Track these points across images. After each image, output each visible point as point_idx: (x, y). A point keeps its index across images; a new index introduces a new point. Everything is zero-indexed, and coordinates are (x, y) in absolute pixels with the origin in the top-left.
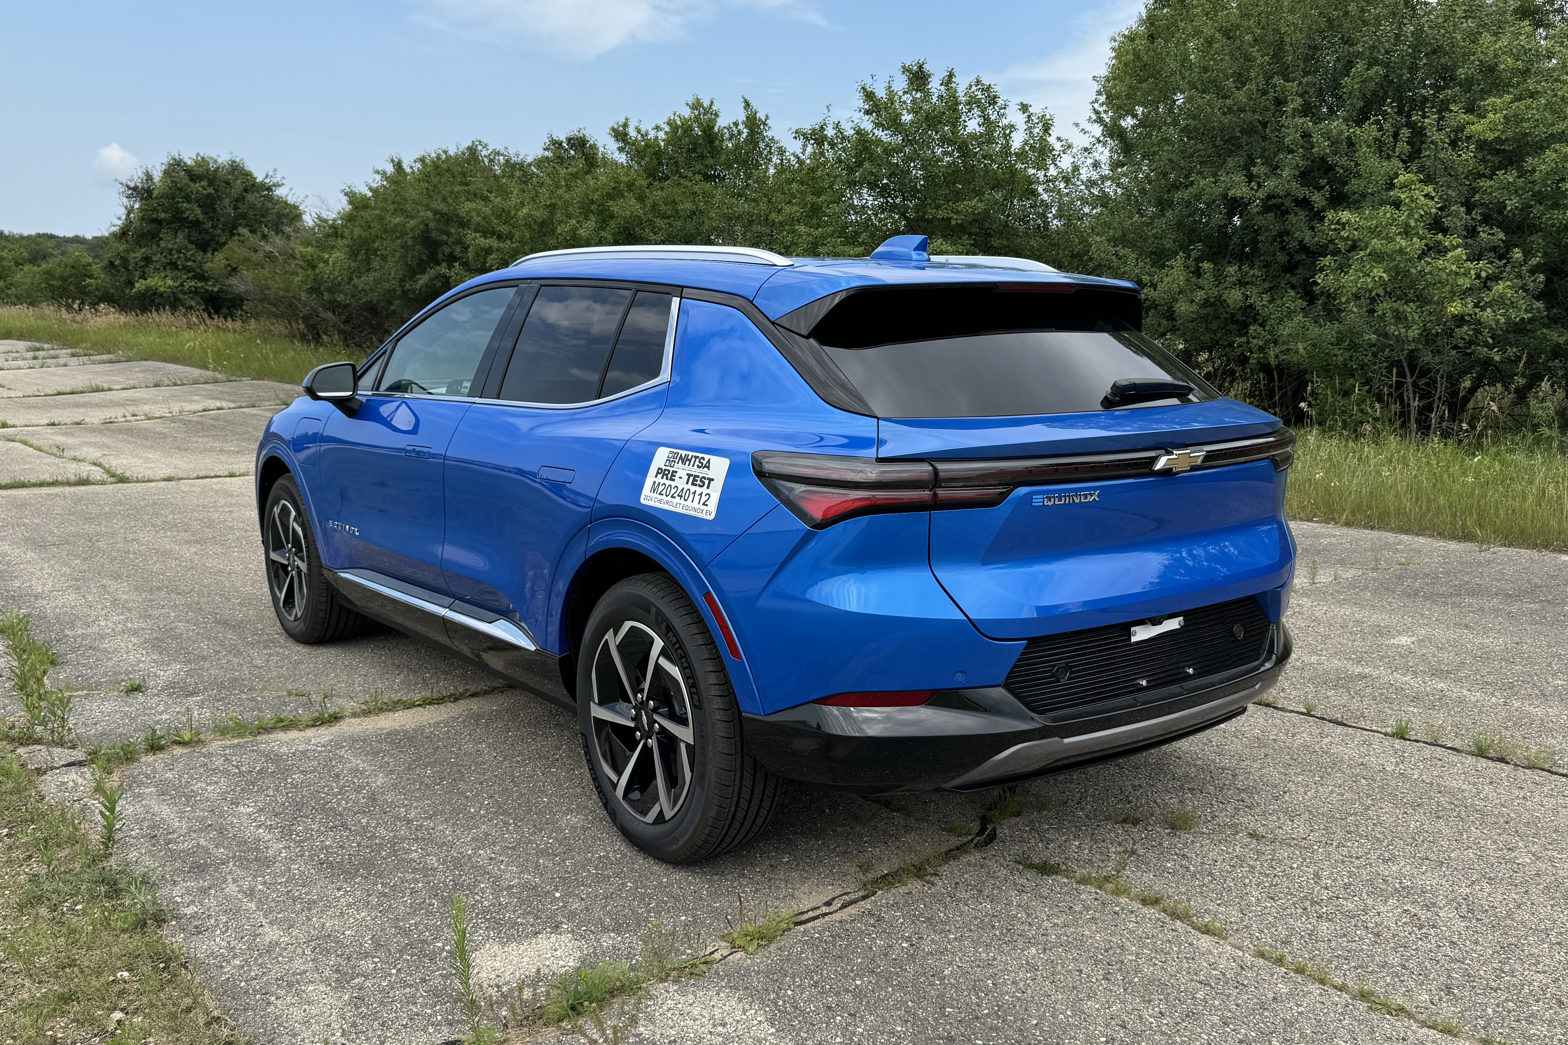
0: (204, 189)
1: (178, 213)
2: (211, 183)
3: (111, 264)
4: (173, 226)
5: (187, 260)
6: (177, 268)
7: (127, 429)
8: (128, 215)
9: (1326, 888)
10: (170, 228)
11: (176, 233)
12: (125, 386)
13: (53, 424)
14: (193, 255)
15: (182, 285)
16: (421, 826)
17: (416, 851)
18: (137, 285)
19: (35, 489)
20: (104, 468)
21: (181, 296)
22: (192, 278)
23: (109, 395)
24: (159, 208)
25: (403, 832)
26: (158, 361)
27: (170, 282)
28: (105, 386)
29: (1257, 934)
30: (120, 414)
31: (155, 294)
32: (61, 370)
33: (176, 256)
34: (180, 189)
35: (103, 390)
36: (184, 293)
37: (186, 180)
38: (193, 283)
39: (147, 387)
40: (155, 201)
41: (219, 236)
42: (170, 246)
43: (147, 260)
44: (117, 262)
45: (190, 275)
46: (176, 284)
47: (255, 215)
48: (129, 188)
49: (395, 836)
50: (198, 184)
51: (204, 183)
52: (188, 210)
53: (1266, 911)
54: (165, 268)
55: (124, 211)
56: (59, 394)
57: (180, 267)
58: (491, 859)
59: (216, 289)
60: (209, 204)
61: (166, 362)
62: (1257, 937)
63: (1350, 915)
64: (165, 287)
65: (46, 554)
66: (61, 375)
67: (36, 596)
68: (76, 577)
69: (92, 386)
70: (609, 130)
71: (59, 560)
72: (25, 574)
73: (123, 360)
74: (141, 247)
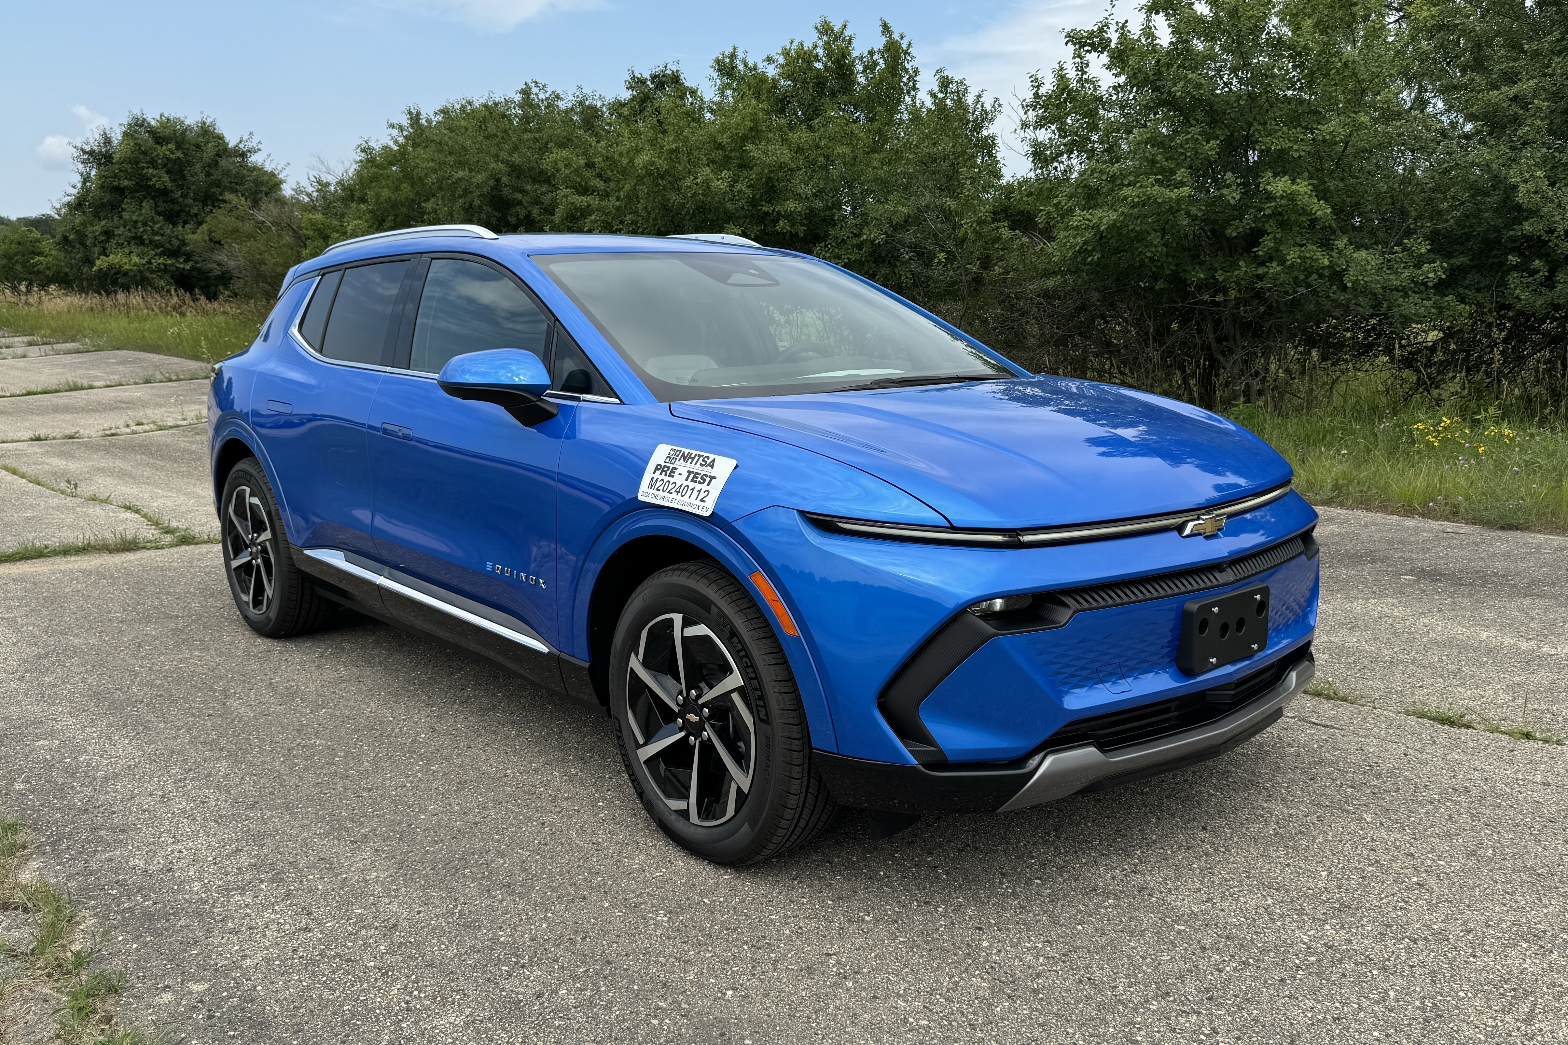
0: (172, 153)
1: (142, 180)
2: (179, 147)
3: (65, 238)
4: (137, 195)
5: (155, 233)
6: (143, 243)
7: (140, 446)
8: (84, 183)
10: (133, 197)
11: (141, 202)
12: (108, 383)
13: (38, 439)
14: (161, 228)
15: (150, 262)
18: (98, 262)
19: (58, 559)
20: (147, 517)
21: (148, 275)
22: (160, 255)
23: (93, 395)
24: (121, 174)
26: (134, 350)
27: (135, 259)
28: (86, 384)
30: (121, 423)
31: (118, 273)
32: (21, 363)
33: (141, 230)
34: (145, 153)
35: (82, 388)
36: (153, 272)
37: (151, 142)
38: (161, 260)
39: (136, 384)
40: (117, 166)
41: (190, 206)
42: (134, 218)
43: (108, 234)
44: (72, 237)
45: (159, 251)
46: (144, 262)
47: (231, 182)
48: (84, 152)
50: (164, 148)
51: (172, 146)
54: (129, 244)
55: (79, 178)
56: (29, 394)
57: (147, 242)
59: (188, 267)
60: (177, 169)
61: (144, 351)
64: (130, 265)
65: (150, 742)
66: (24, 369)
67: (199, 914)
68: (247, 826)
69: (68, 382)
70: (712, 63)
71: (185, 761)
72: (139, 819)
73: (91, 349)
74: (100, 220)
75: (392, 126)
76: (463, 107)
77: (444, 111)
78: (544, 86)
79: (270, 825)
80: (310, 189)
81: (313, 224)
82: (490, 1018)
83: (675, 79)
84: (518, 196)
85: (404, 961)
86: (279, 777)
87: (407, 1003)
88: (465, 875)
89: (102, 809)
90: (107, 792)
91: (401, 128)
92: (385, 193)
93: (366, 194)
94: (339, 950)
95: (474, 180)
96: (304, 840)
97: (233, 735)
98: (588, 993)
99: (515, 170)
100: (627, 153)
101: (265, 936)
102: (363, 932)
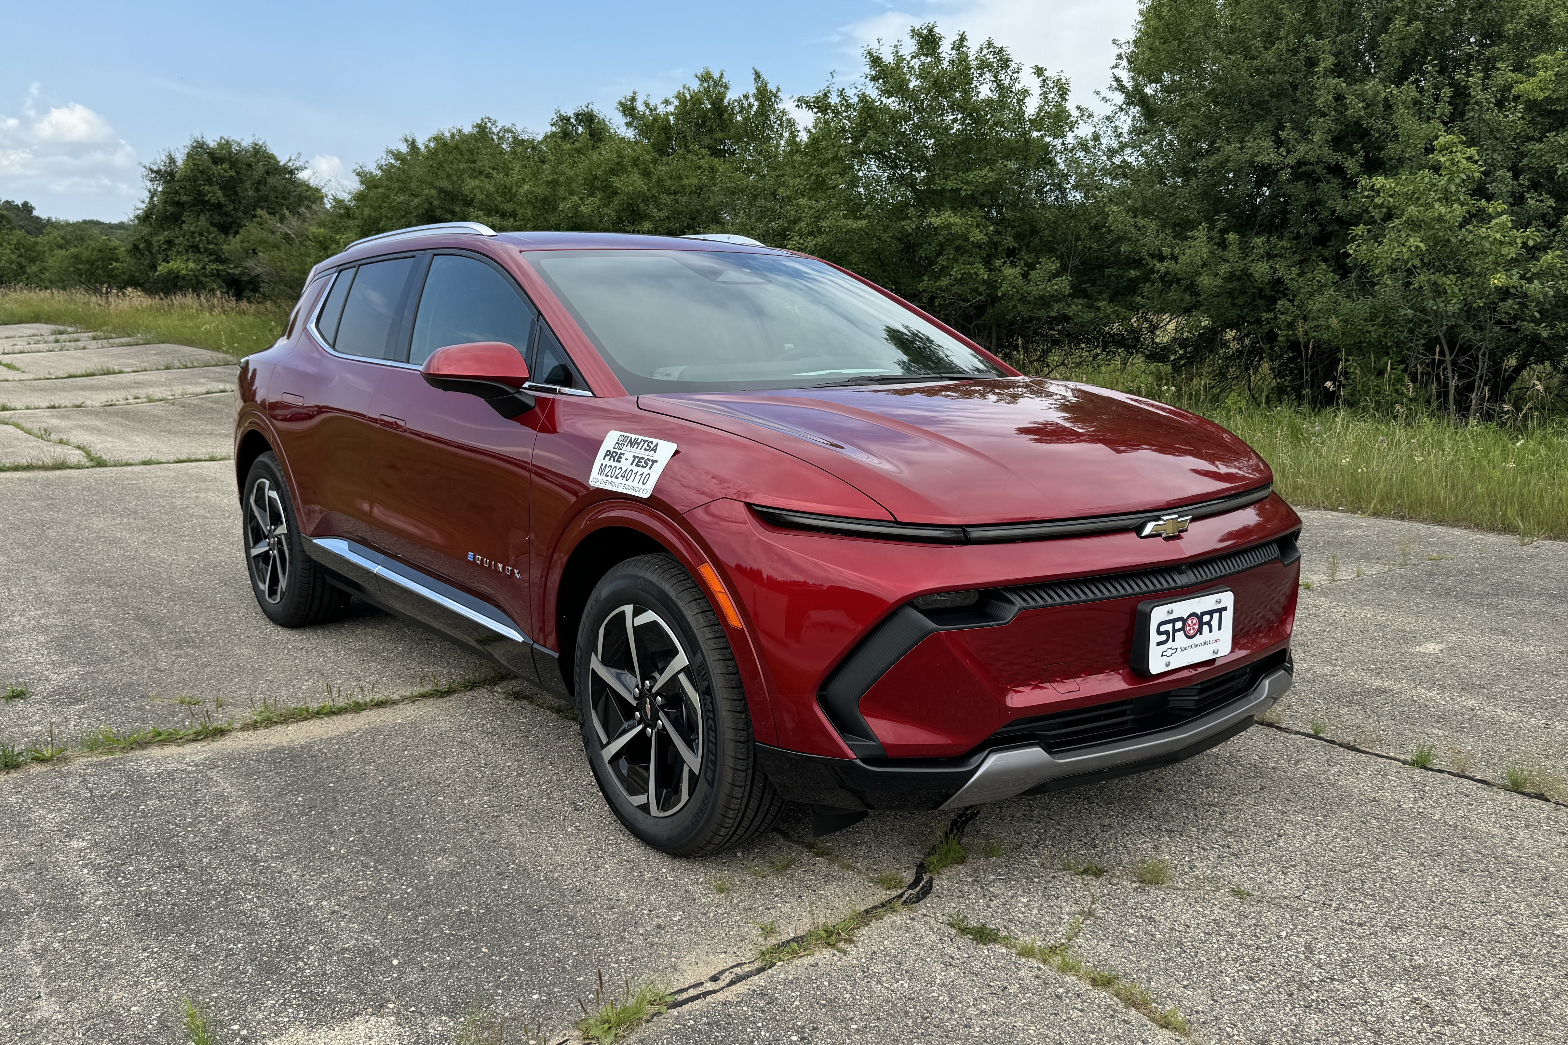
0: (226, 172)
1: (200, 196)
2: (233, 165)
3: (136, 247)
4: (195, 209)
5: (209, 243)
6: (199, 251)
8: (151, 198)
9: (1319, 966)
10: (192, 211)
11: (198, 216)
13: (53, 407)
14: (215, 238)
15: (204, 268)
16: (268, 868)
17: (251, 901)
18: (159, 268)
20: (87, 452)
21: (203, 279)
22: (214, 261)
24: (181, 191)
25: (244, 876)
26: (175, 343)
27: (192, 265)
28: (117, 368)
29: (1228, 1029)
30: (122, 397)
31: (178, 277)
33: (198, 239)
34: (204, 172)
36: (206, 276)
37: (209, 163)
38: (214, 266)
40: (178, 184)
41: (240, 218)
42: (192, 229)
43: (170, 243)
44: (141, 245)
45: (212, 258)
46: (198, 267)
47: (277, 198)
48: (152, 171)
49: (234, 880)
50: (220, 167)
51: (226, 166)
52: (209, 192)
53: (1243, 997)
54: (187, 251)
55: (148, 194)
57: (202, 250)
58: (333, 912)
59: (237, 272)
60: (230, 187)
62: (1228, 1034)
63: (1344, 1004)
64: (187, 270)
70: (617, 104)
74: (164, 230)
83: (591, 116)
91: (397, 153)
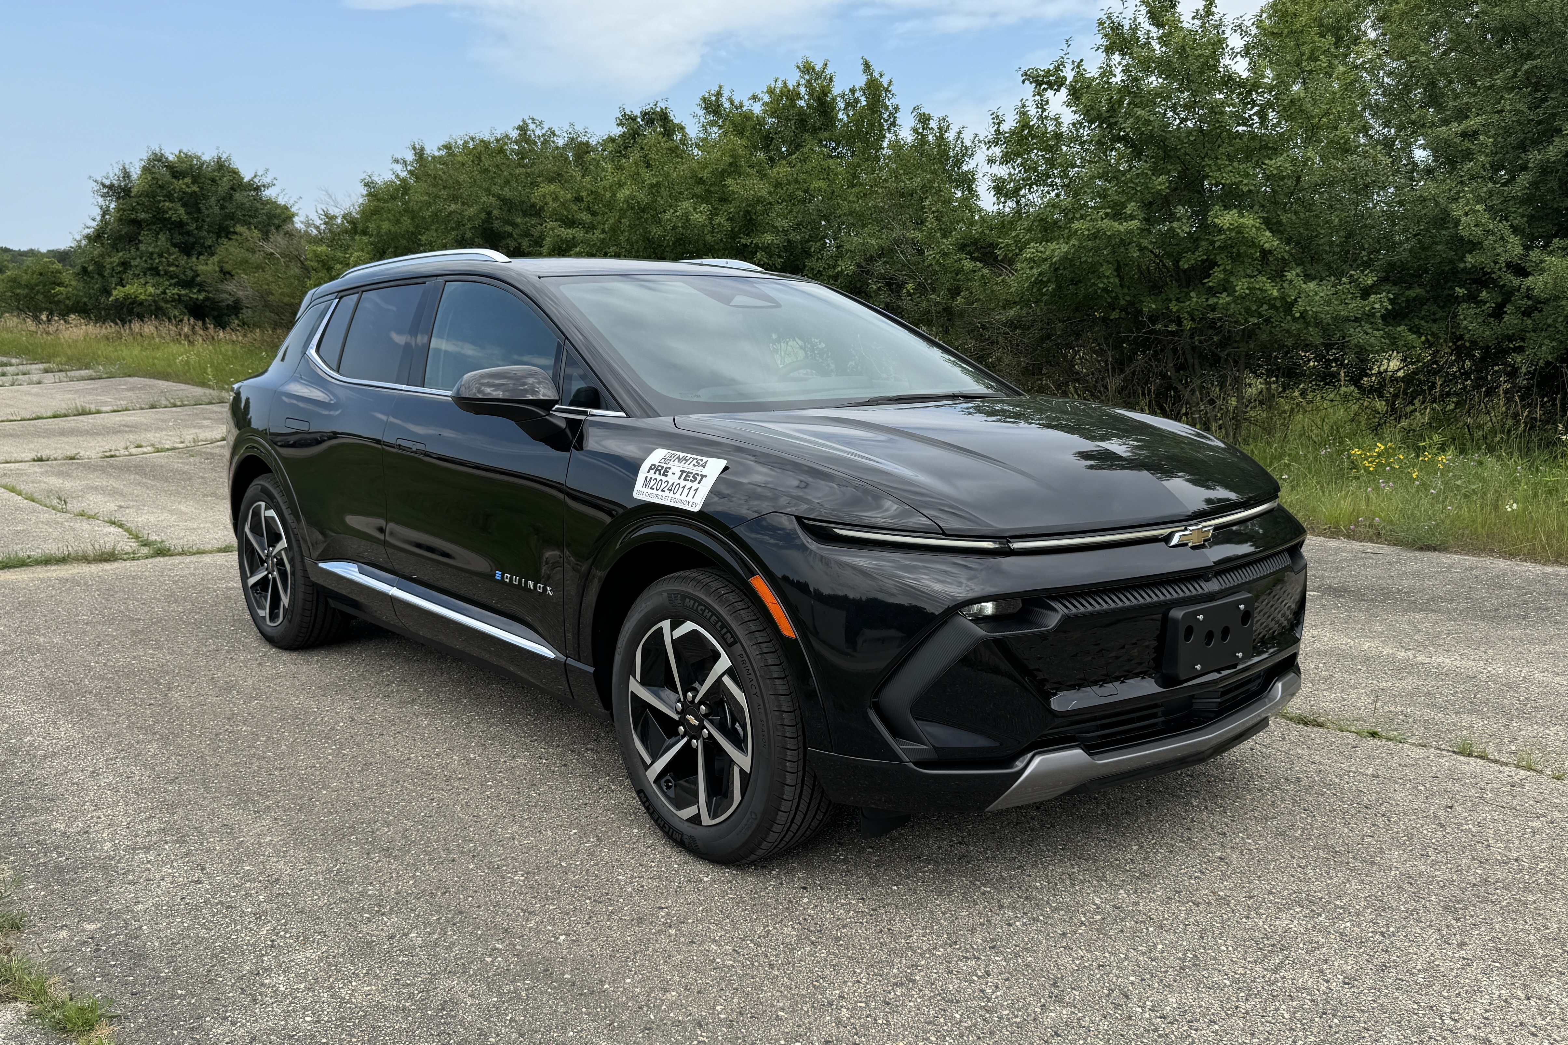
0: (188, 187)
1: (158, 213)
2: (195, 181)
4: (154, 227)
5: (170, 264)
6: (158, 274)
7: (136, 467)
8: (103, 216)
10: (149, 230)
11: (158, 234)
12: (115, 408)
13: (40, 460)
14: (176, 259)
15: (164, 293)
18: (115, 293)
19: (39, 569)
20: (129, 531)
21: (163, 304)
22: (175, 285)
23: (99, 419)
24: (139, 207)
26: (145, 377)
27: (151, 289)
28: (93, 408)
30: (122, 445)
31: (133, 303)
32: (35, 389)
33: (157, 261)
34: (162, 187)
35: (90, 413)
36: (167, 302)
37: (168, 177)
38: (176, 291)
39: (142, 409)
40: (134, 200)
41: (204, 238)
42: (151, 249)
43: (125, 265)
44: (91, 268)
45: (173, 281)
46: (158, 292)
47: (244, 215)
48: (104, 186)
50: (181, 182)
51: (188, 180)
52: (170, 209)
54: (145, 274)
55: (99, 211)
56: (39, 417)
57: (162, 273)
59: (201, 298)
60: (192, 203)
61: (154, 378)
64: (145, 295)
65: (92, 726)
66: (37, 395)
67: (105, 868)
68: (164, 797)
69: (77, 407)
70: (698, 101)
71: (120, 743)
72: (67, 790)
73: (104, 376)
74: (118, 251)
75: (397, 161)
76: (466, 142)
77: (448, 147)
78: (541, 123)
79: (185, 797)
80: (318, 222)
81: (316, 255)
82: (343, 955)
83: (664, 117)
84: (509, 229)
85: (278, 908)
86: (202, 757)
87: (272, 941)
88: (350, 841)
89: (36, 782)
90: (44, 768)
91: (405, 163)
92: (385, 226)
93: (368, 227)
94: (223, 899)
95: (466, 213)
96: (213, 810)
97: (168, 722)
98: (435, 936)
99: (507, 204)
100: (610, 187)
101: (159, 886)
102: (248, 885)
